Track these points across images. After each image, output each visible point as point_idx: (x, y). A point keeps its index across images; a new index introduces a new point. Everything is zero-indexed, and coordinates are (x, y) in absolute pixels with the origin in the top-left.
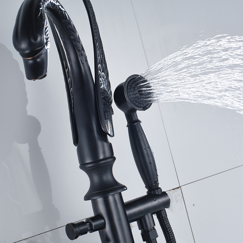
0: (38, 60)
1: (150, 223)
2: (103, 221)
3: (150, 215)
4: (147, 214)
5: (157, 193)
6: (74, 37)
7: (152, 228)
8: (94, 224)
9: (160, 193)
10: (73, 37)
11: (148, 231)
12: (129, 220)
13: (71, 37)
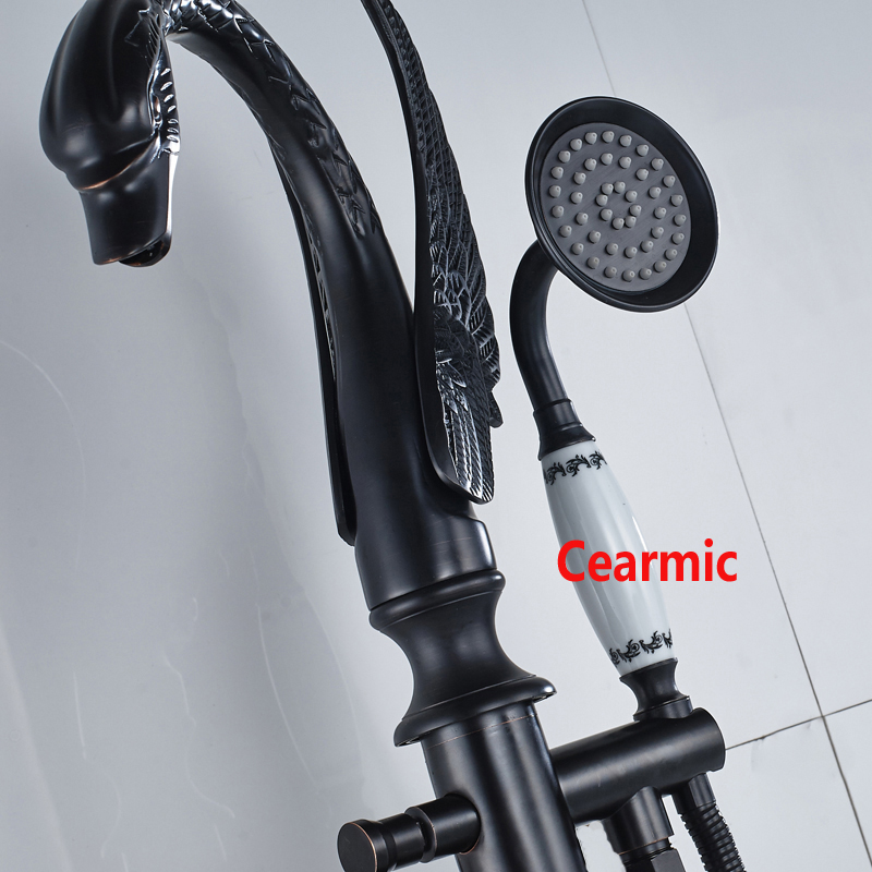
0: (130, 187)
1: (651, 824)
2: (472, 816)
3: (647, 792)
4: (638, 790)
5: (671, 714)
6: (321, 140)
7: (661, 846)
8: (437, 826)
9: (683, 715)
10: (318, 142)
11: (648, 857)
12: (573, 812)
13: (310, 143)
